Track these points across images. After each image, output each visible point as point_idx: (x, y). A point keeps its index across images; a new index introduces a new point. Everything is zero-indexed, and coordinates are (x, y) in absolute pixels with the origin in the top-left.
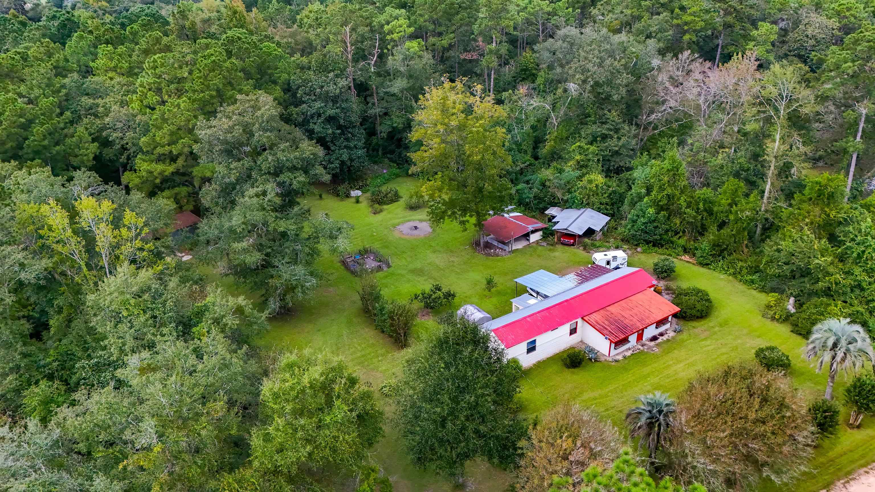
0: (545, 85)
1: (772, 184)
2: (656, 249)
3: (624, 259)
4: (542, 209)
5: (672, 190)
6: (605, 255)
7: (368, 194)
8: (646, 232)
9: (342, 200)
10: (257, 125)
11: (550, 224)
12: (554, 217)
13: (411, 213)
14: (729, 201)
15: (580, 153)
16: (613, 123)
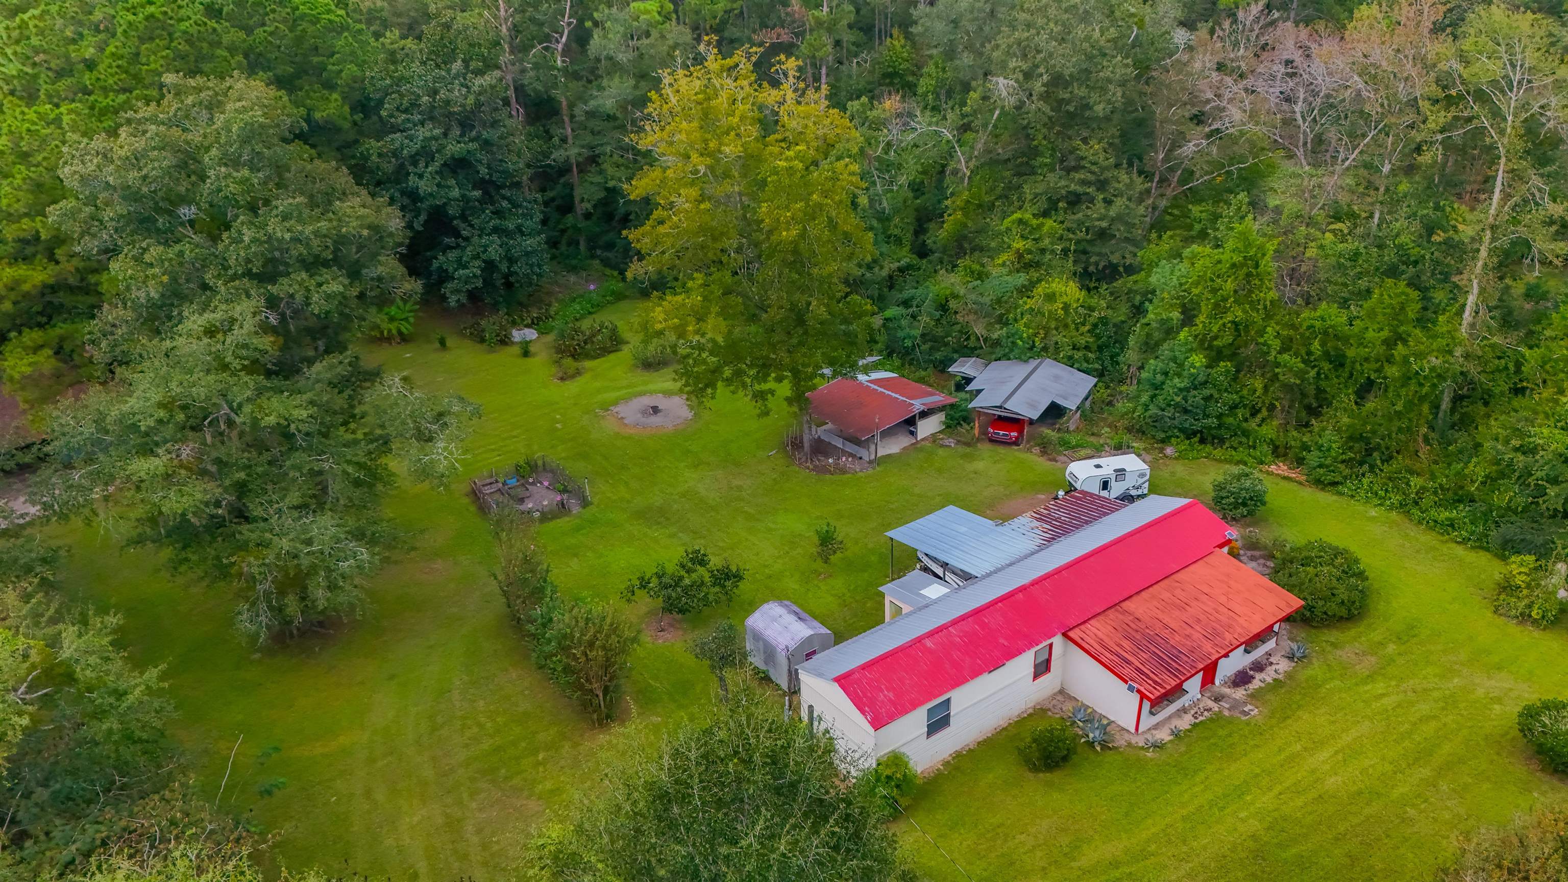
0: (938, 95)
1: (1482, 291)
2: (1209, 448)
3: (1142, 475)
4: (941, 362)
5: (1245, 311)
6: (1098, 466)
7: (550, 338)
8: (1186, 411)
9: (491, 350)
10: (214, 152)
11: (962, 395)
12: (968, 380)
13: (647, 376)
14: (1385, 334)
15: (1022, 236)
16: (1094, 168)
